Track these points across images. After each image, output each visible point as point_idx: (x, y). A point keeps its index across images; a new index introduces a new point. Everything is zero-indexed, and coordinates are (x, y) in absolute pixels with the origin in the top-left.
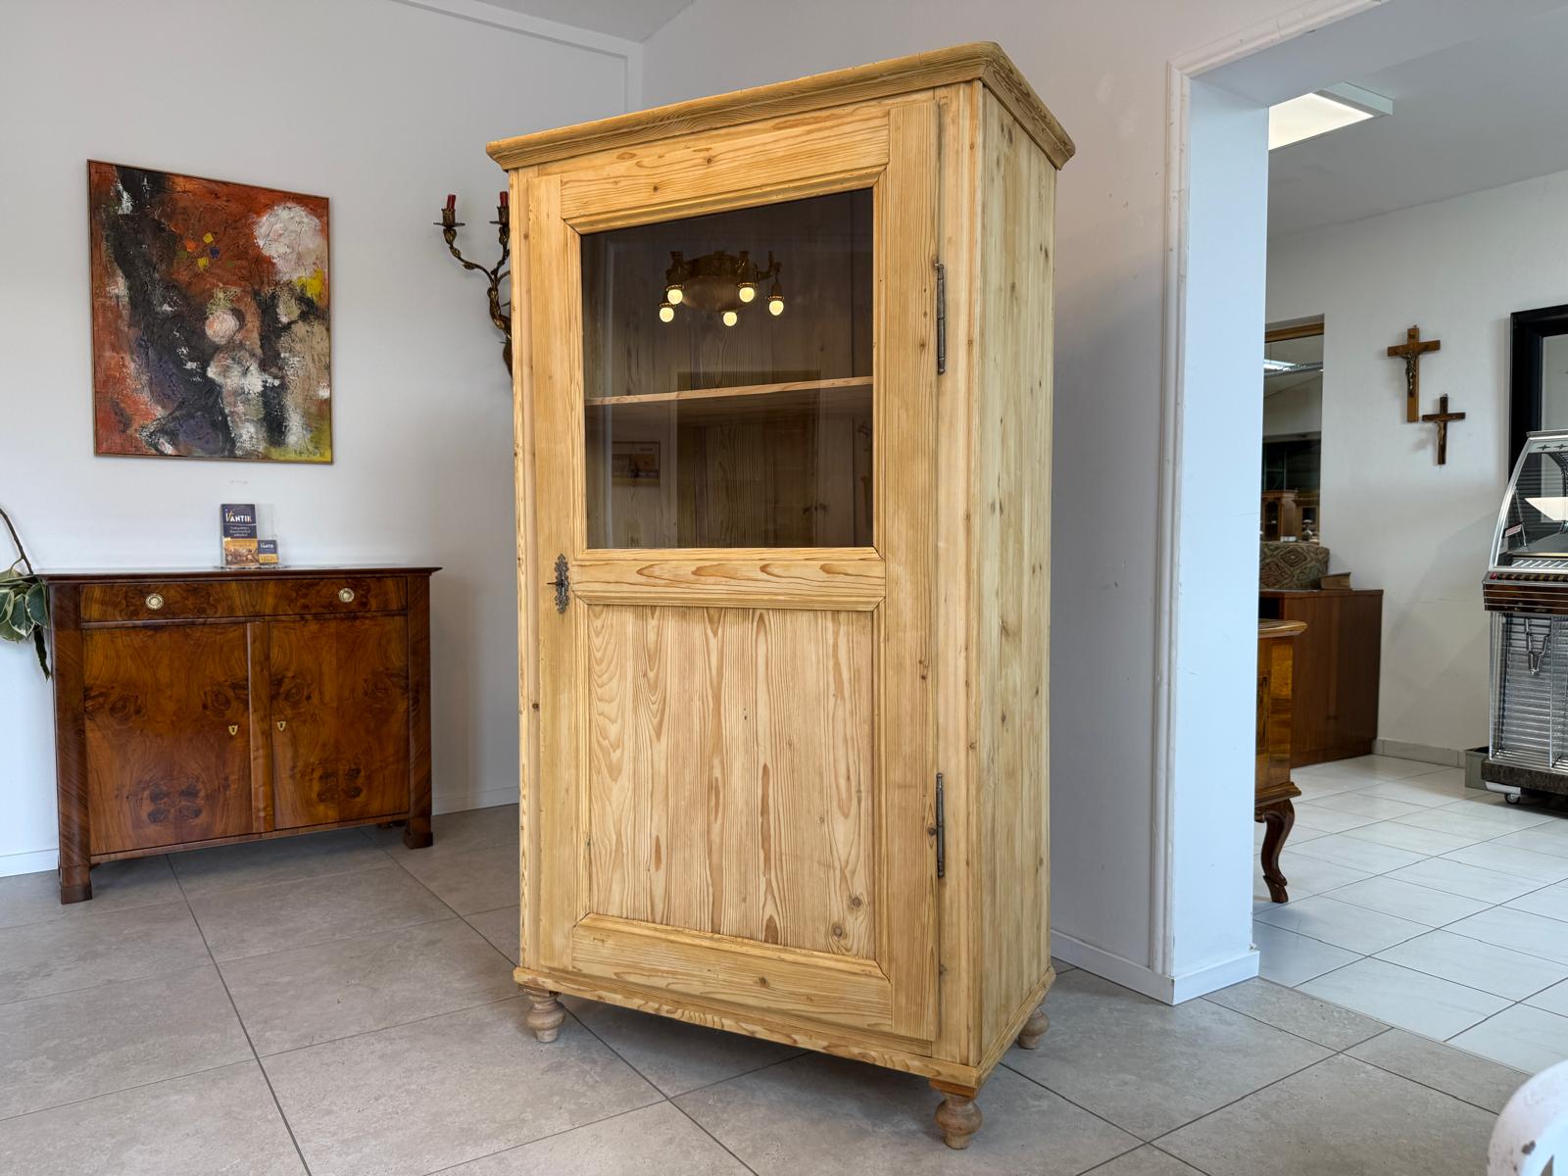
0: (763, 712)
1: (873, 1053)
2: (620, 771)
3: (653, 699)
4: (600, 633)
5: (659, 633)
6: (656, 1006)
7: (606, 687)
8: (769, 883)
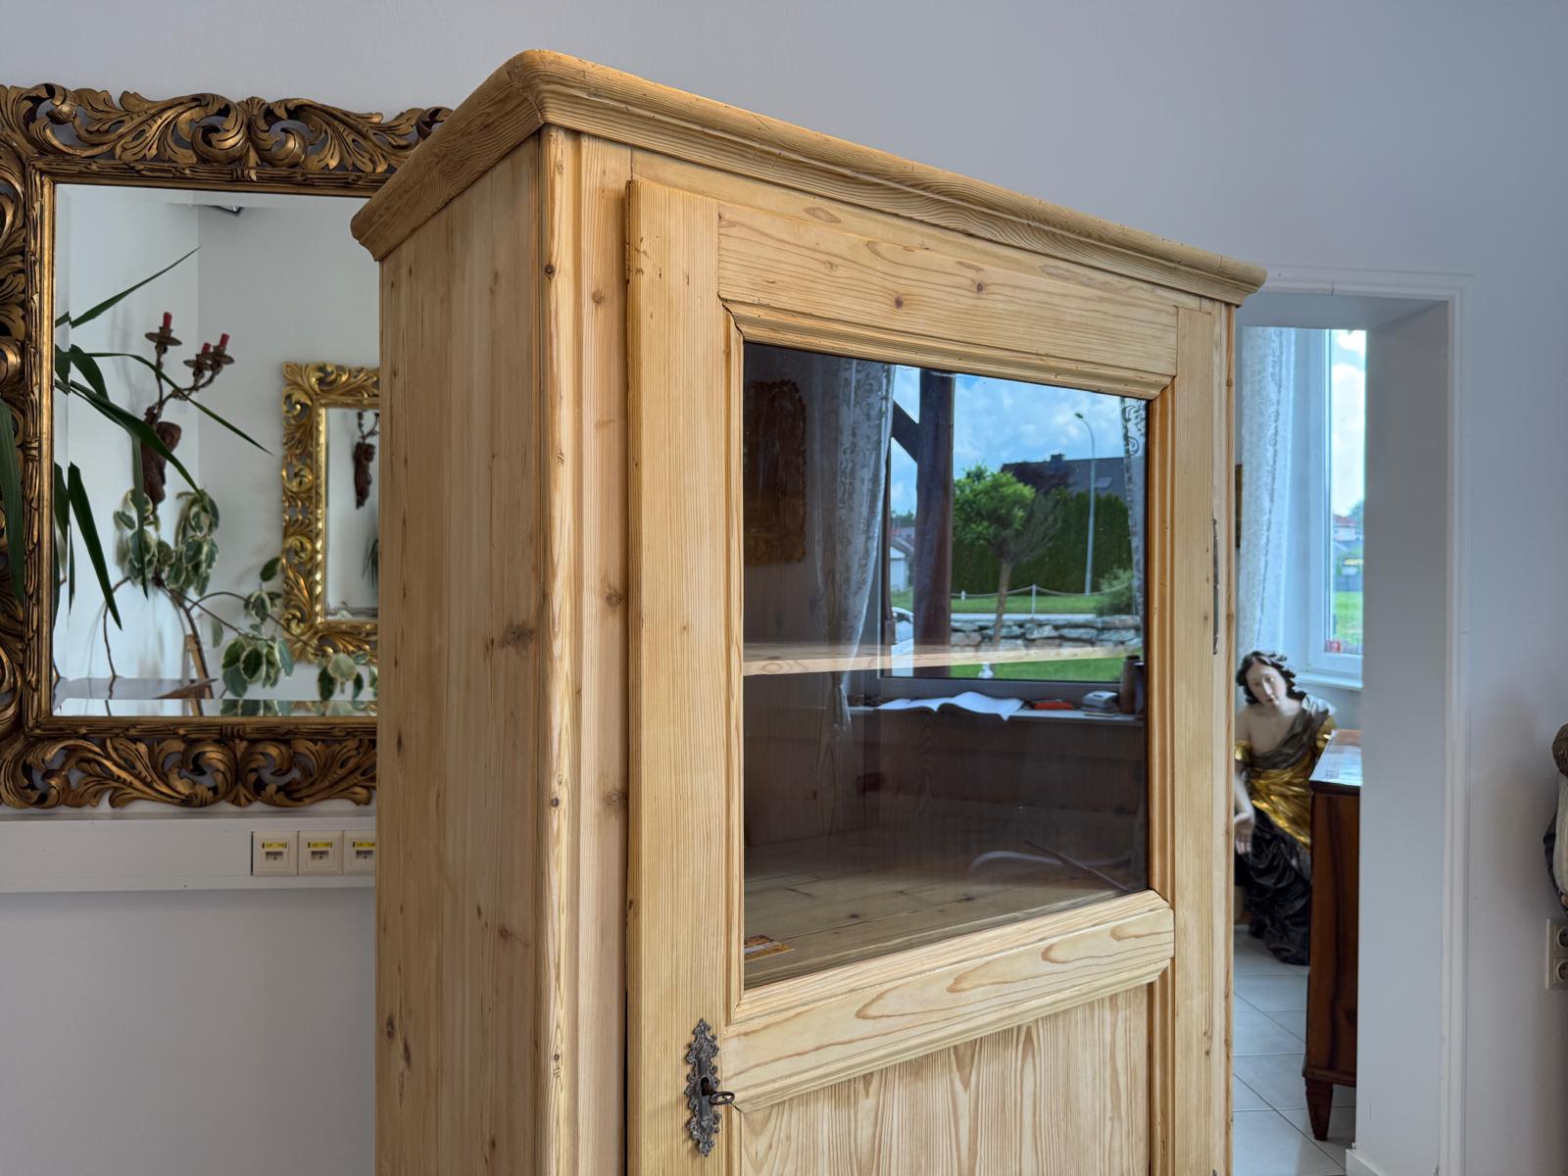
4: (763, 1163)
5: (879, 1114)
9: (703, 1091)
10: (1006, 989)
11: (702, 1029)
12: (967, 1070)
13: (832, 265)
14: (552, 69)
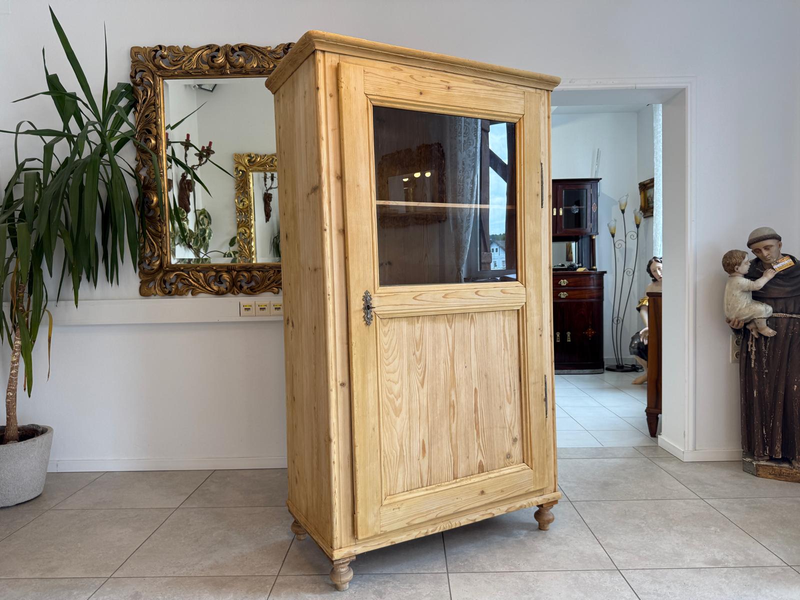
0: (474, 364)
1: (525, 504)
2: (401, 410)
3: (419, 367)
4: (387, 335)
5: (422, 329)
6: (426, 531)
7: (392, 365)
8: (479, 445)
9: (368, 307)
10: (463, 300)
11: (367, 293)
12: (451, 323)
13: (399, 83)
14: (316, 35)
